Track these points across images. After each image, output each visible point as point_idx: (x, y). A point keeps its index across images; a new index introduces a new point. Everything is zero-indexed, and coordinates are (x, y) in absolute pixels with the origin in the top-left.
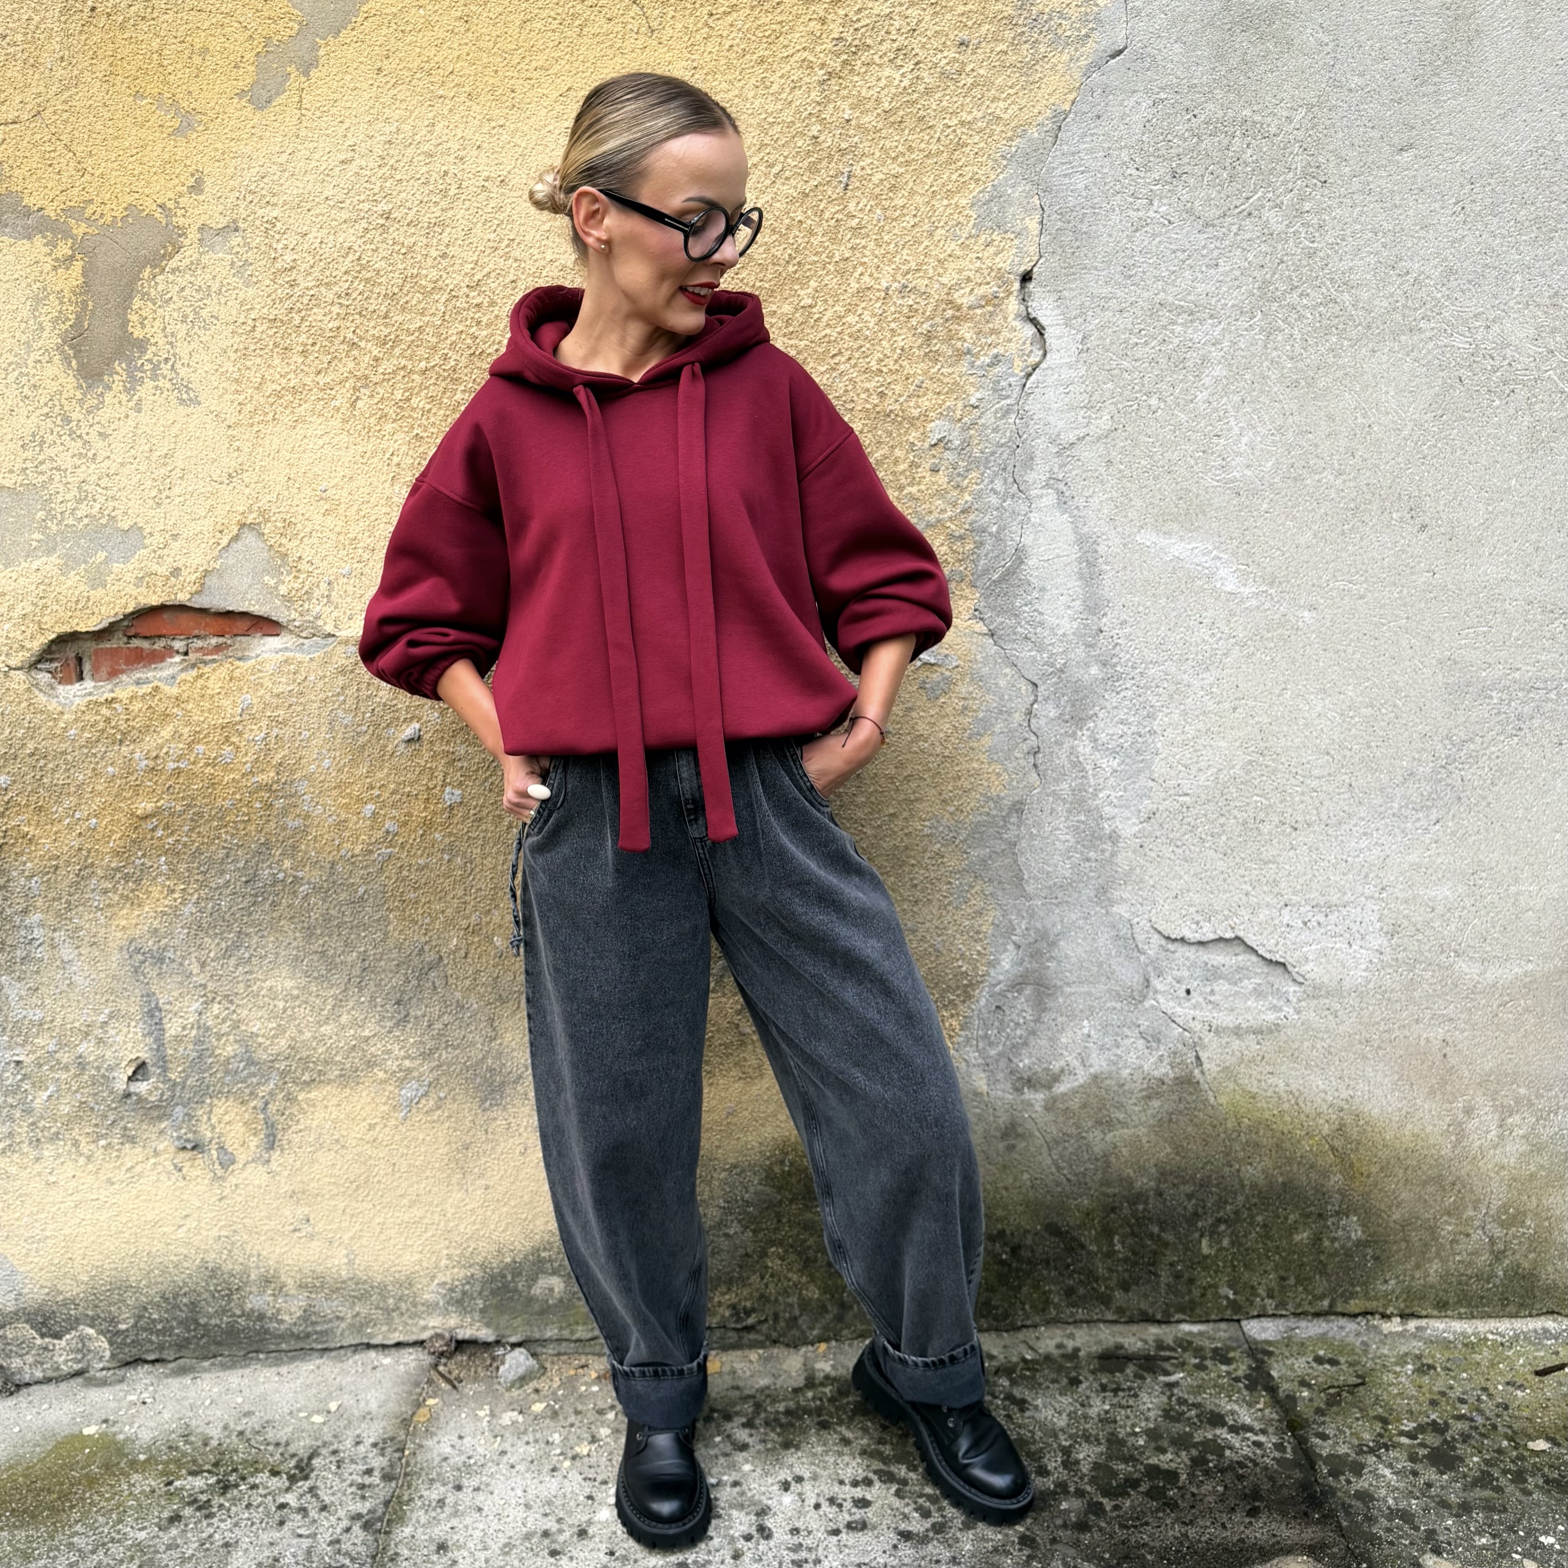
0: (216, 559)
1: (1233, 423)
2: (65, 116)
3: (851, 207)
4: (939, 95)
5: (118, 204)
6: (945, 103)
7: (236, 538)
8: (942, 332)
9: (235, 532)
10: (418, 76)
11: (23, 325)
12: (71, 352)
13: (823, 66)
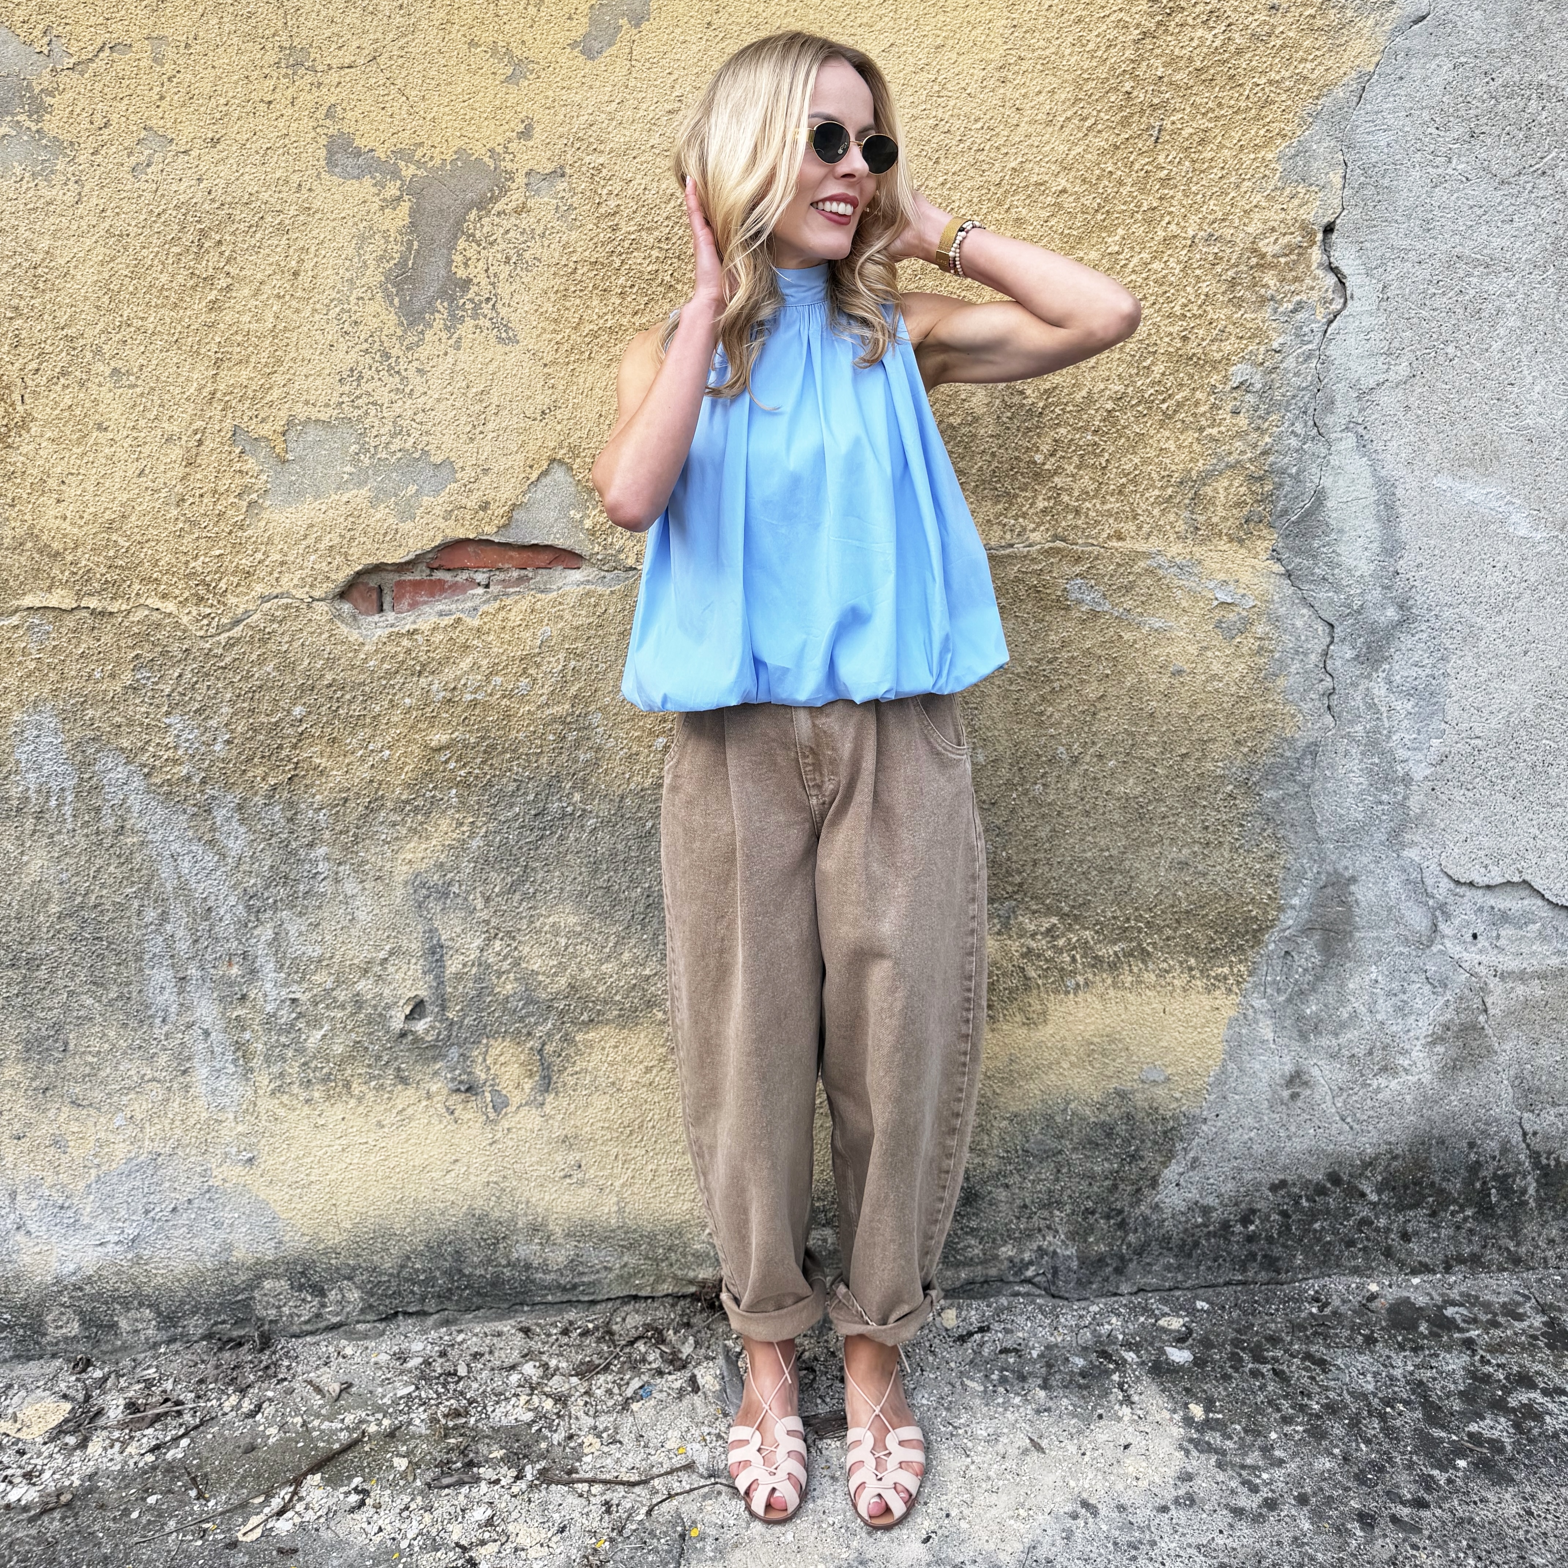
0: (524, 493)
1: (1526, 372)
2: (401, 61)
3: (1161, 159)
4: (1249, 55)
5: (448, 148)
6: (1254, 63)
7: (545, 473)
8: (1247, 281)
9: (545, 467)
10: (746, 30)
11: (348, 263)
12: (394, 290)
13: (1138, 26)
